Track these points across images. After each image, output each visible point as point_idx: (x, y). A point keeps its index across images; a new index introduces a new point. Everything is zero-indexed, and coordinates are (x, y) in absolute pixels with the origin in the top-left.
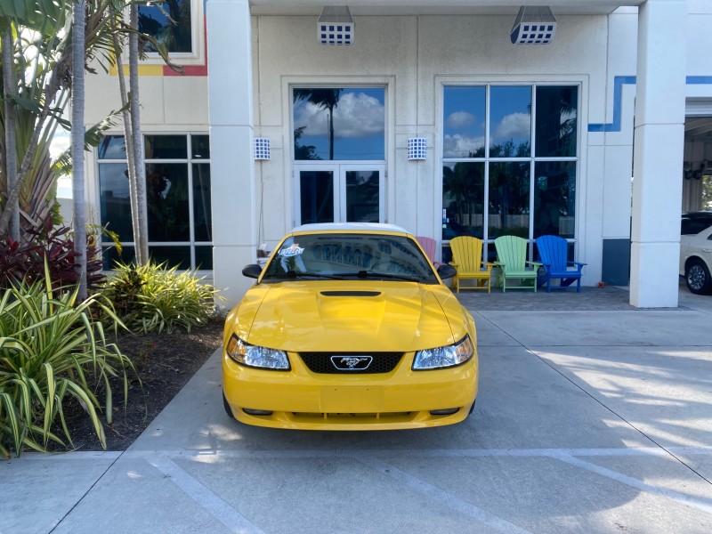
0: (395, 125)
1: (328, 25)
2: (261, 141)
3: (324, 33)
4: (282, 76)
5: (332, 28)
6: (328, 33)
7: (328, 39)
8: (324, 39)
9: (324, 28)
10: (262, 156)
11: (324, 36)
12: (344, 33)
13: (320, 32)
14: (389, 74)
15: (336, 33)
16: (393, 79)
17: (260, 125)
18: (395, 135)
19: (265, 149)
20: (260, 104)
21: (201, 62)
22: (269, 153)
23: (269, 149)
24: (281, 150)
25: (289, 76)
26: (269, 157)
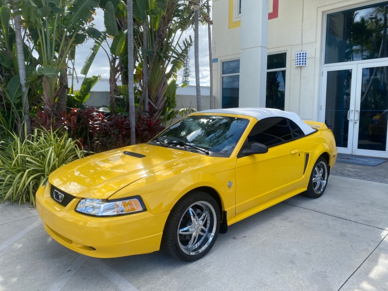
2: (303, 54)
4: (317, 8)
10: (303, 64)
17: (302, 44)
19: (303, 59)
20: (302, 30)
21: (271, 10)
22: (305, 61)
23: (305, 59)
24: (314, 59)
25: (322, 7)
26: (305, 64)
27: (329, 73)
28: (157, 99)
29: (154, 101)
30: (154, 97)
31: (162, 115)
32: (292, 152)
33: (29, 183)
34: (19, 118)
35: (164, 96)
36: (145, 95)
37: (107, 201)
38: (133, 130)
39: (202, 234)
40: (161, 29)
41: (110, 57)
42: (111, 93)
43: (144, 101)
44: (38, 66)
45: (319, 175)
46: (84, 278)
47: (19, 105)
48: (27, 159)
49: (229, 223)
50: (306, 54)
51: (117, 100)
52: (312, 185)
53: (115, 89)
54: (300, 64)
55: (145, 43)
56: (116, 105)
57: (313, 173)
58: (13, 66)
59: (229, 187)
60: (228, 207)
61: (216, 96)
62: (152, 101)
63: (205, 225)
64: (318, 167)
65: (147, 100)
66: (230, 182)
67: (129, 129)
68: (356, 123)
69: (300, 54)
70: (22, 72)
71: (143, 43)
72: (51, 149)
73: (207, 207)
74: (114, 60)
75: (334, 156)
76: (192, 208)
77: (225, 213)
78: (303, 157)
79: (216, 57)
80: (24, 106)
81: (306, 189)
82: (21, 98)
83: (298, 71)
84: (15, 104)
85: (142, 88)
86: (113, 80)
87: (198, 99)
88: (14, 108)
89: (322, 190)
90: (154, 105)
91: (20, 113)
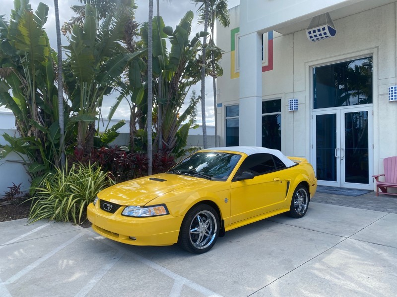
0: (378, 79)
1: (311, 30)
2: (295, 100)
3: (310, 35)
4: (305, 63)
5: (314, 32)
6: (313, 34)
7: (314, 38)
8: (312, 39)
9: (310, 33)
10: (295, 109)
11: (311, 37)
12: (322, 32)
13: (308, 36)
14: (373, 46)
15: (317, 33)
16: (376, 49)
17: (294, 92)
18: (378, 86)
19: (295, 105)
20: (294, 80)
21: (267, 64)
22: (297, 107)
23: (297, 105)
24: (304, 105)
25: (309, 62)
26: (297, 109)
27: (318, 117)
28: (169, 139)
29: (167, 141)
30: (167, 137)
31: (173, 152)
32: (275, 180)
33: (73, 206)
34: (57, 156)
35: (175, 137)
36: (159, 136)
37: (144, 207)
38: (150, 165)
39: (206, 234)
40: (174, 82)
41: (131, 105)
42: (130, 134)
43: (158, 141)
44: (72, 112)
45: (301, 199)
46: (126, 262)
47: (57, 145)
48: (71, 186)
49: (227, 229)
50: (297, 100)
51: (136, 140)
52: (293, 207)
53: (133, 132)
54: (292, 109)
55: (160, 93)
56: (134, 145)
57: (295, 198)
58: (52, 113)
59: (226, 202)
60: (225, 217)
61: (221, 136)
62: (165, 141)
63: (209, 228)
64: (299, 192)
65: (161, 140)
66: (226, 199)
67: (147, 164)
68: (342, 159)
69: (292, 100)
70: (61, 119)
71: (158, 93)
72: (90, 178)
73: (210, 215)
74: (134, 107)
75: (313, 185)
76: (200, 215)
77: (223, 221)
78: (285, 184)
79: (221, 103)
80: (61, 146)
81: (289, 210)
82: (59, 139)
83: (291, 115)
84: (54, 144)
85: (157, 129)
86: (132, 123)
87: (204, 139)
88: (54, 147)
89: (303, 212)
90: (167, 145)
91: (58, 151)
